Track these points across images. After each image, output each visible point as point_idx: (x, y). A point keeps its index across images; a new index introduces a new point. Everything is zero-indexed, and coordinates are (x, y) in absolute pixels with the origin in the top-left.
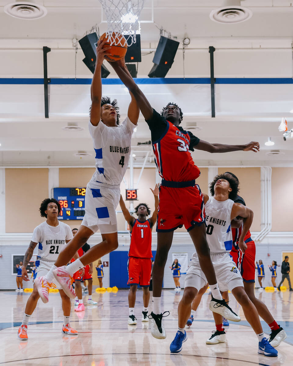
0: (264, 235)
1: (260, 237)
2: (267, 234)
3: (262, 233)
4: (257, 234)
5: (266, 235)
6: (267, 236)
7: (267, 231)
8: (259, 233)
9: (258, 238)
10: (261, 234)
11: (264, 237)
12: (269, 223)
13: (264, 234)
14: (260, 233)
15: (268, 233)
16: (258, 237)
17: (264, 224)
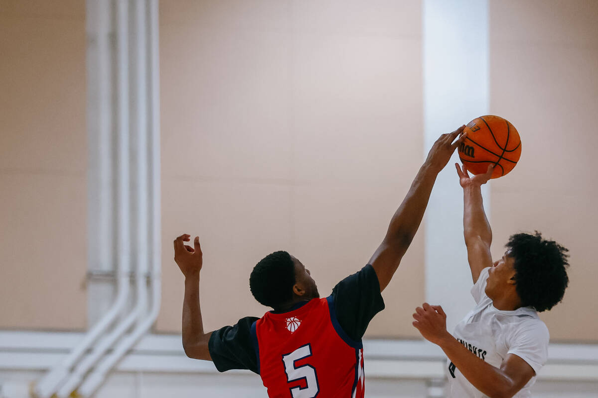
0: (110, 360)
1: (83, 368)
2: (129, 352)
3: (96, 341)
4: (67, 351)
5: (120, 360)
6: (132, 363)
7: (130, 330)
8: (79, 343)
9: (75, 379)
10: (89, 351)
11: (113, 371)
12: (143, 268)
13: (109, 351)
14: (84, 341)
15: (137, 342)
16: (72, 369)
17: (112, 277)
